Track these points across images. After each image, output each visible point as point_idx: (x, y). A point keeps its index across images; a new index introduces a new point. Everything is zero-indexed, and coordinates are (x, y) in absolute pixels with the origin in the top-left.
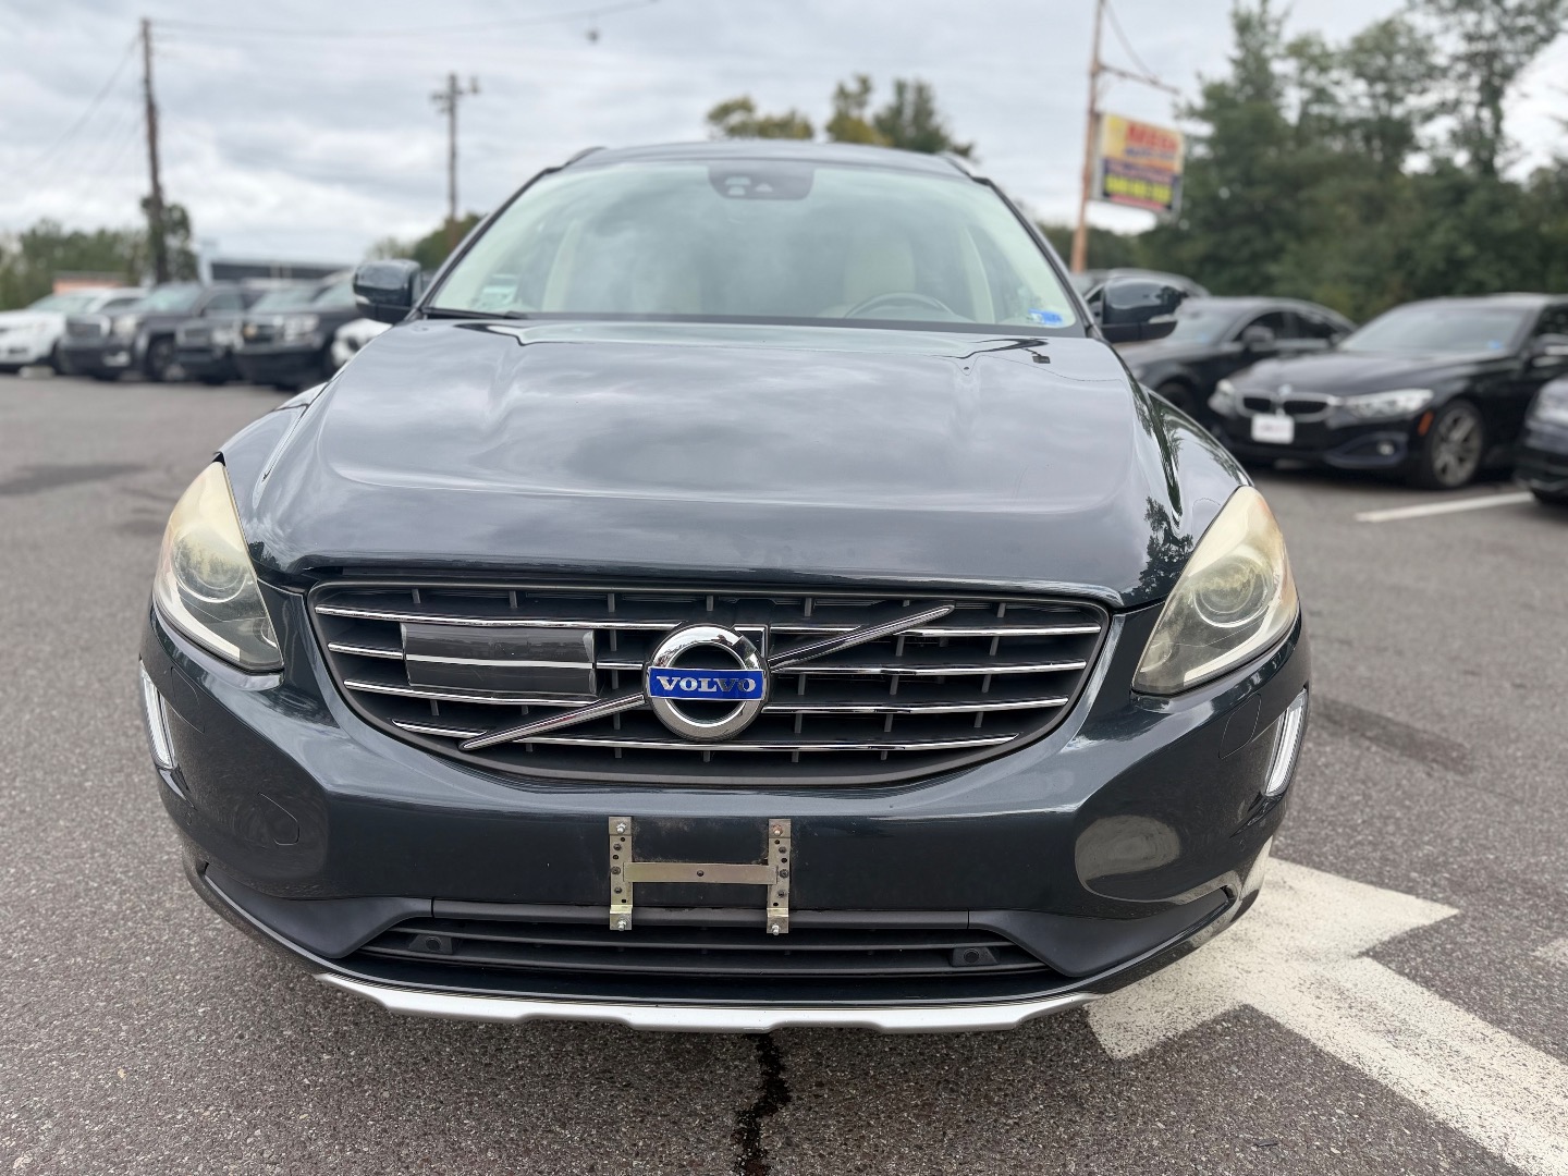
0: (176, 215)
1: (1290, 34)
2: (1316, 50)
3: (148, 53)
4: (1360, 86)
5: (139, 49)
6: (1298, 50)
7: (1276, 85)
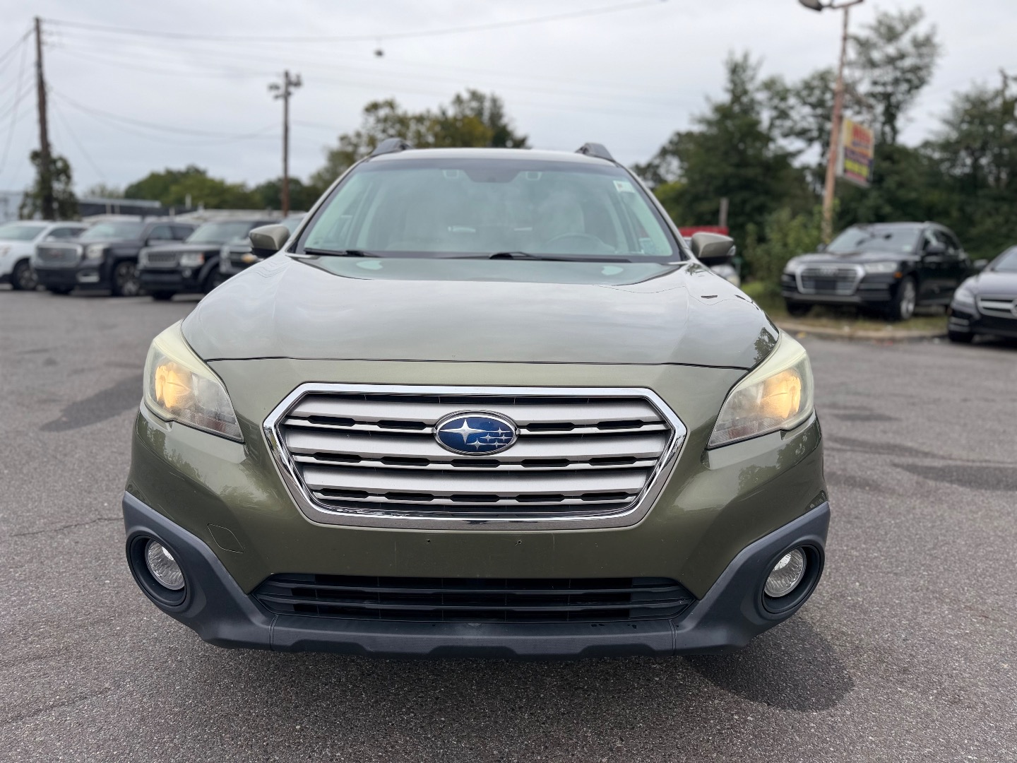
0: (60, 164)
1: (763, 75)
2: (779, 87)
3: (39, 43)
4: (807, 110)
5: (33, 38)
6: (769, 85)
7: (757, 108)
